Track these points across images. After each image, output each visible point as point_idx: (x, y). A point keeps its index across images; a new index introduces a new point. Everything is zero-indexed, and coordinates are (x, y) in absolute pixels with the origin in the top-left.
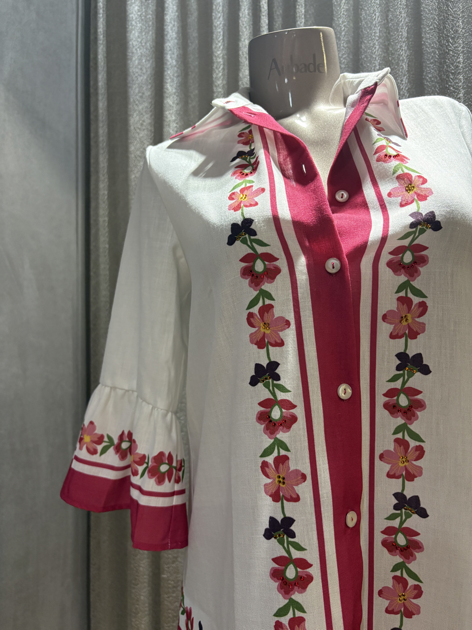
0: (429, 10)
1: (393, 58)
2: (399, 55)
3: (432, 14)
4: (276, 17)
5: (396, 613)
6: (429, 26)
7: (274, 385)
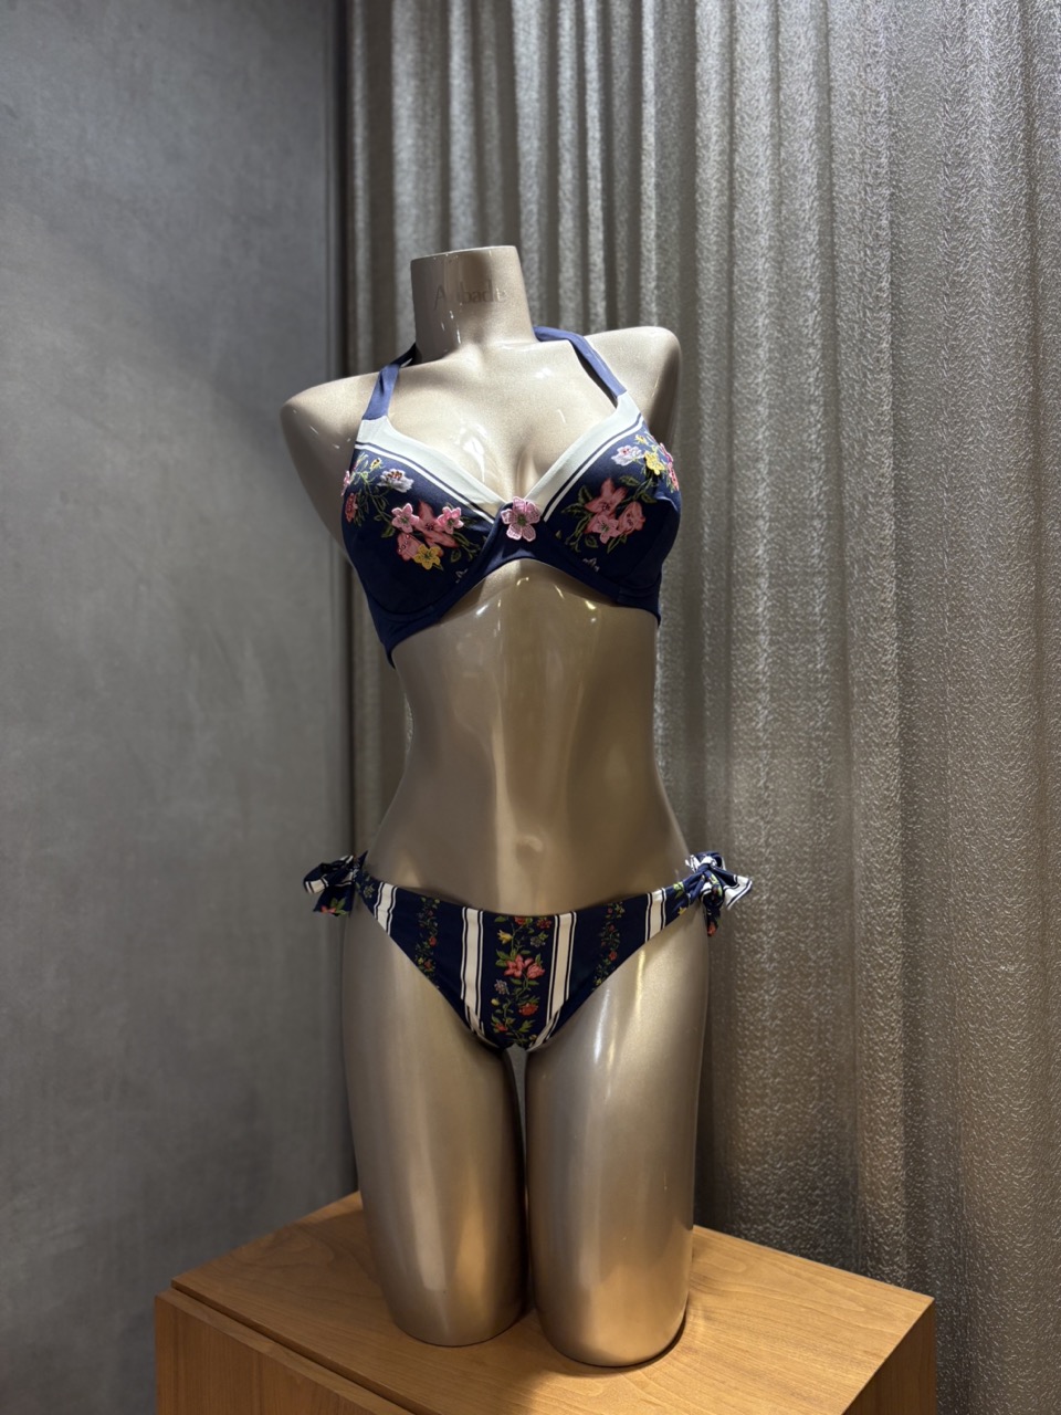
0: (846, 197)
1: (789, 285)
2: (800, 278)
3: (850, 203)
4: (618, 225)
6: (844, 224)
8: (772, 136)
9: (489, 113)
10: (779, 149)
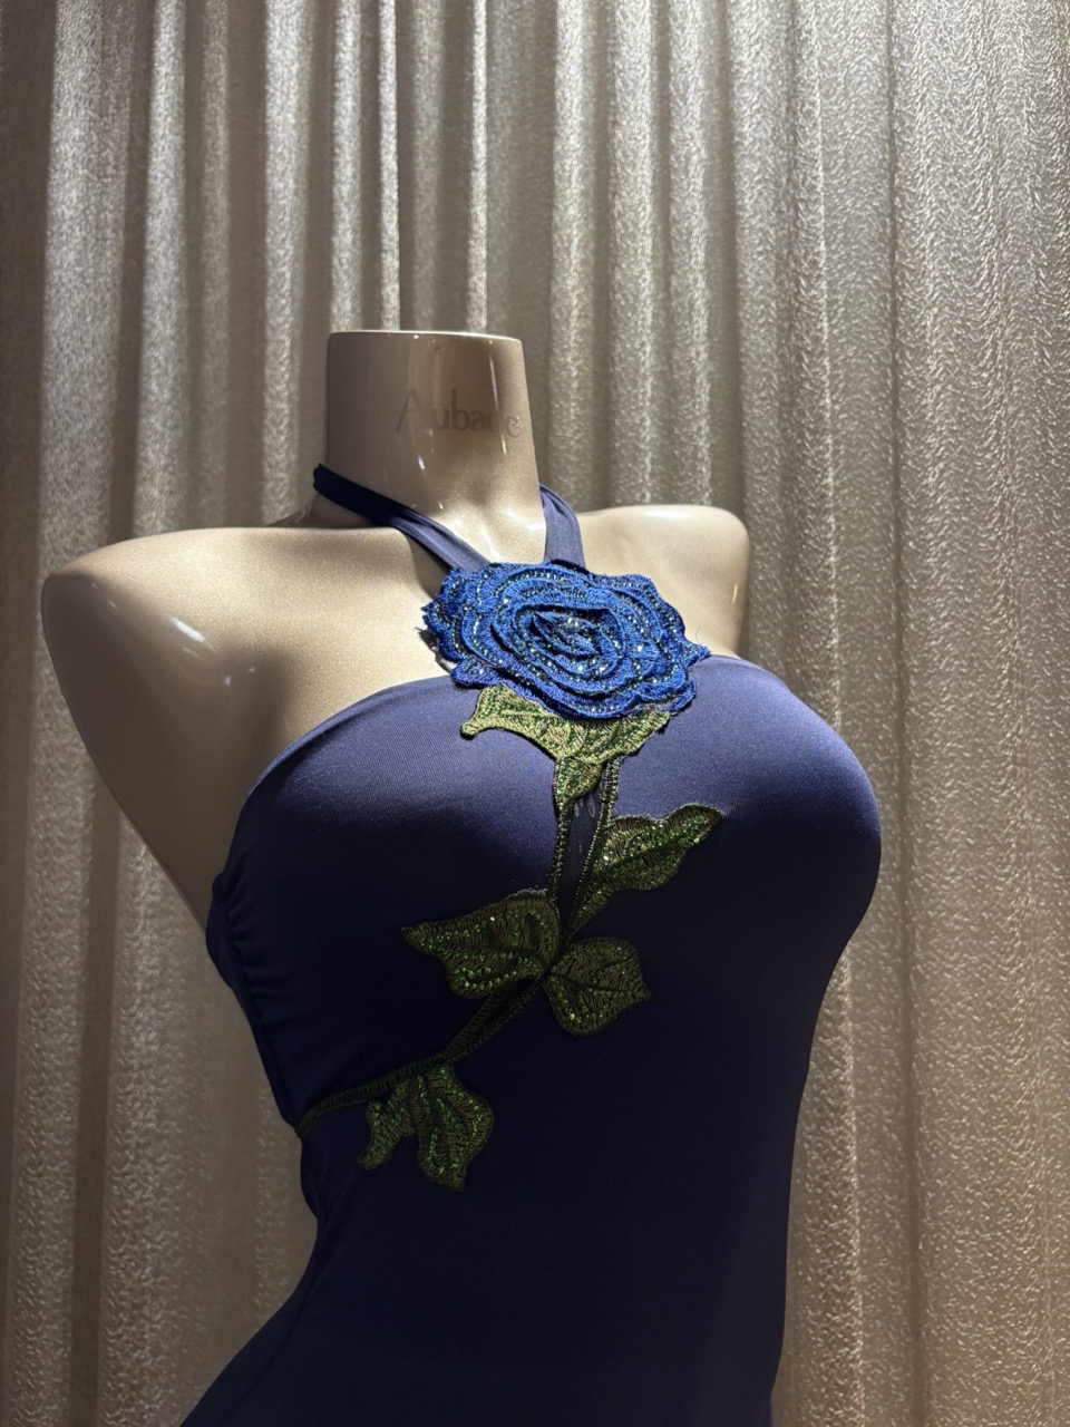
9: (214, 125)
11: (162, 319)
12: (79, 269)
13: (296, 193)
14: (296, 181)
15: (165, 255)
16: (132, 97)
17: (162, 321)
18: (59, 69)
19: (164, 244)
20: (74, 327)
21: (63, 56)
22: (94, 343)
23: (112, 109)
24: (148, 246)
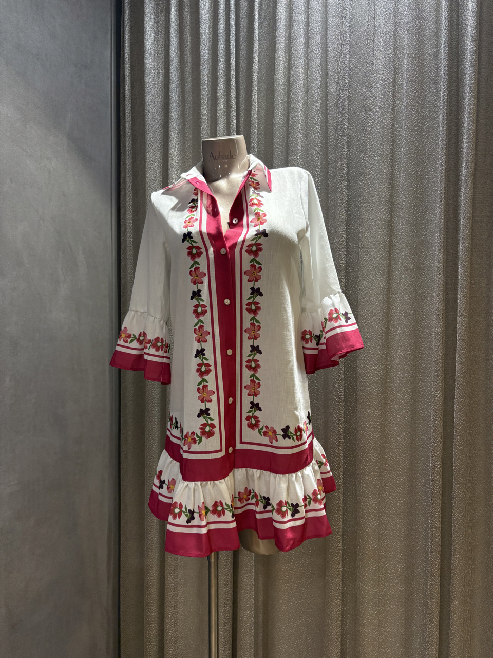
0: (332, 92)
1: (310, 122)
2: (313, 120)
4: (241, 90)
5: (252, 395)
7: (199, 299)
8: (304, 65)
9: (187, 35)
10: (307, 71)
11: (175, 95)
12: (153, 82)
13: (209, 54)
14: (209, 50)
15: (175, 76)
16: (165, 29)
17: (174, 96)
18: (145, 23)
19: (175, 72)
20: (153, 99)
21: (146, 19)
22: (157, 103)
23: (160, 33)
24: (170, 74)
